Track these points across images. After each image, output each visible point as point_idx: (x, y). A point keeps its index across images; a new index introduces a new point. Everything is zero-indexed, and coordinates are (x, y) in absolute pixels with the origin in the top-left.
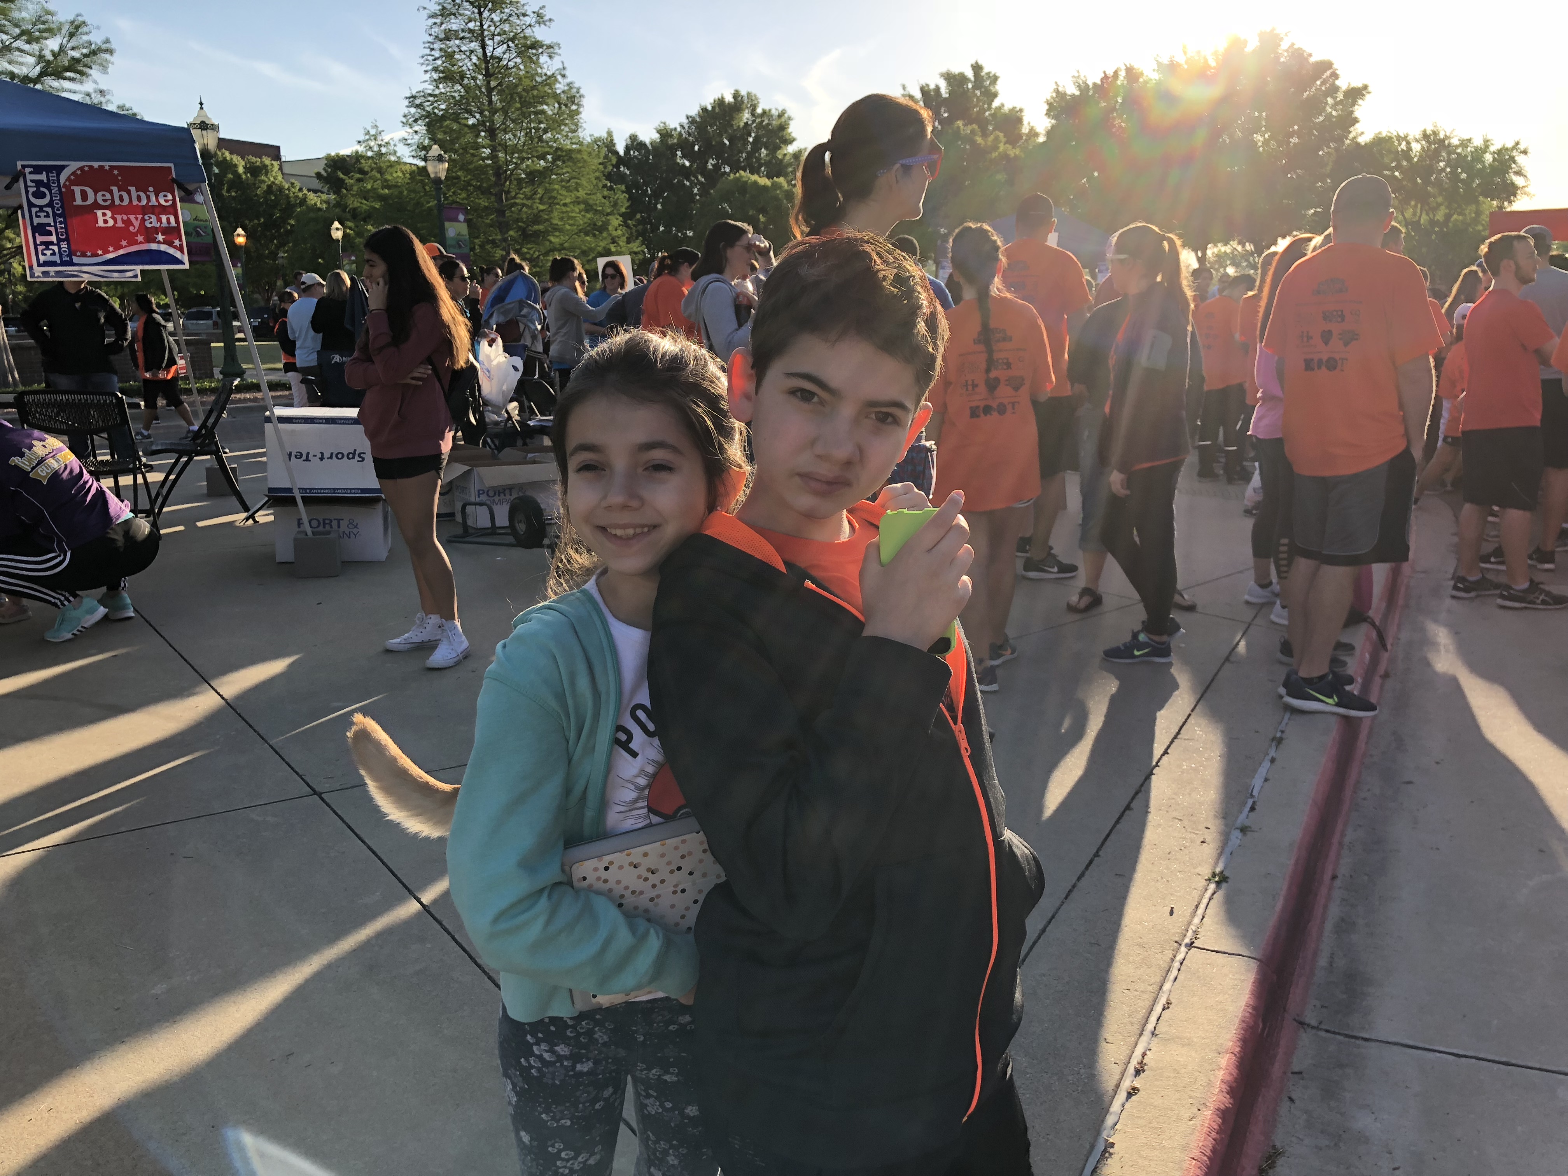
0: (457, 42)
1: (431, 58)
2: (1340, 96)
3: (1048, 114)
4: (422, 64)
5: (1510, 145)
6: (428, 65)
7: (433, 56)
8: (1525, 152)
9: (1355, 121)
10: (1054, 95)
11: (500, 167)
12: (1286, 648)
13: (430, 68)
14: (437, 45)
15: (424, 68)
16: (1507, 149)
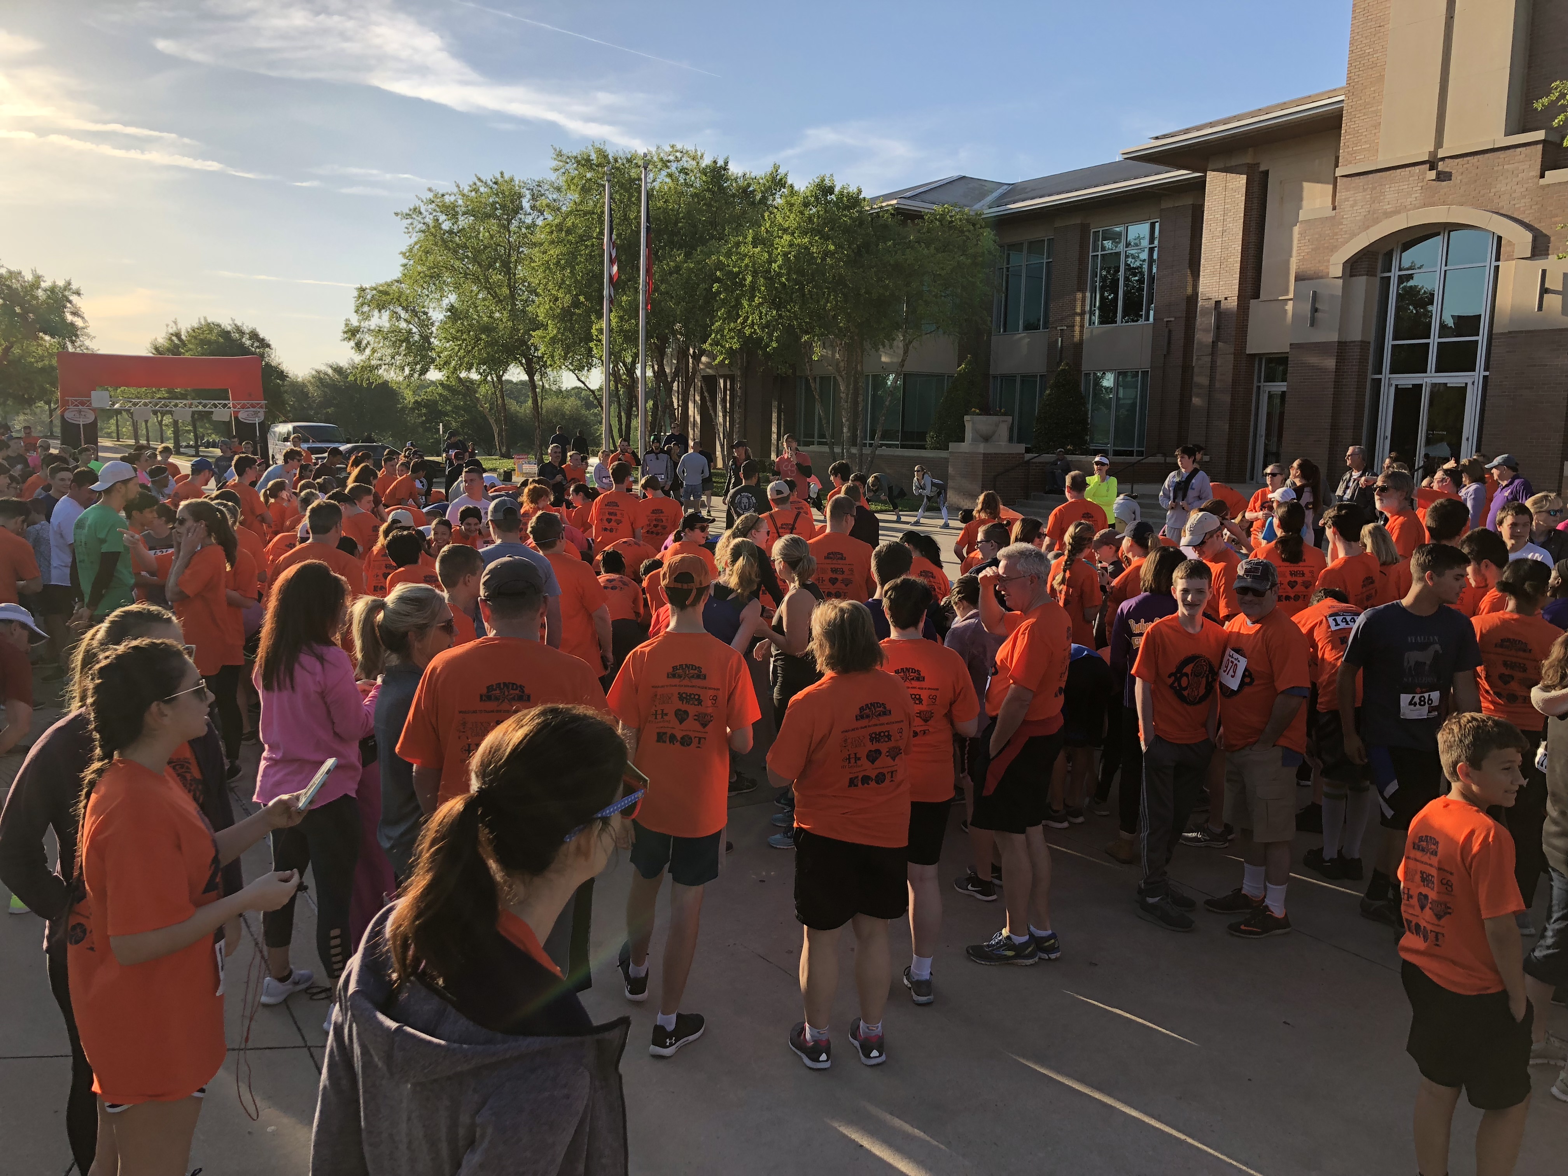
5: (61, 283)
8: (78, 293)
16: (59, 288)
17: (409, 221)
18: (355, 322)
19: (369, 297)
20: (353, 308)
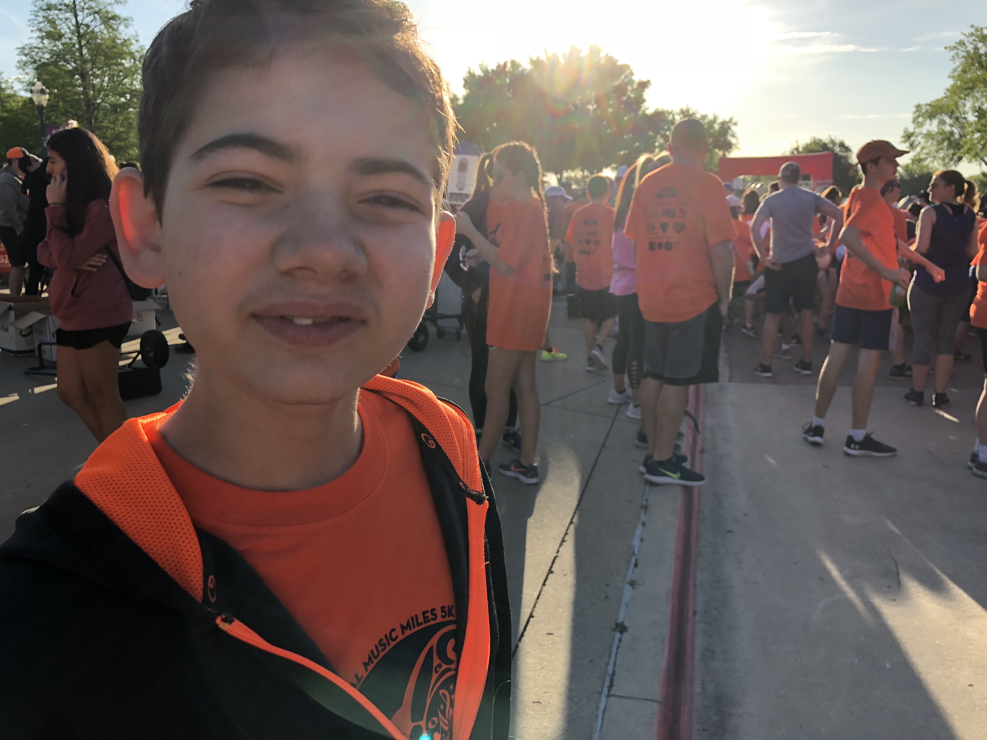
0: (56, 12)
1: (36, 22)
2: (635, 86)
3: (465, 86)
4: (29, 26)
5: (727, 119)
6: (33, 27)
7: (38, 20)
8: (735, 124)
9: (644, 101)
10: (468, 75)
11: (89, 101)
12: (642, 438)
13: (35, 28)
14: (41, 14)
15: (31, 28)
16: (726, 122)
17: (955, 51)
18: (911, 130)
19: (924, 111)
20: (911, 120)
